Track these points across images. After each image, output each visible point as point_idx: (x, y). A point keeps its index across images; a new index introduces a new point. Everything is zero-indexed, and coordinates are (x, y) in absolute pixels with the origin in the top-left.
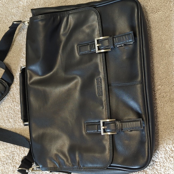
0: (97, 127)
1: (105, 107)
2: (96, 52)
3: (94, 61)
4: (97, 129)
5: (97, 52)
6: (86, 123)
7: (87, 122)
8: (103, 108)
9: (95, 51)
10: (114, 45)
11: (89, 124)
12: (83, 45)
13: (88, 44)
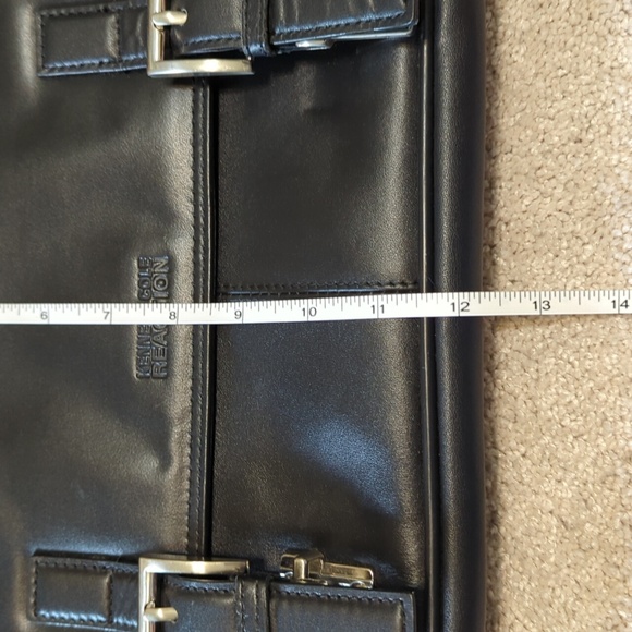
0: (110, 591)
1: (176, 459)
2: (145, 70)
3: (128, 143)
4: (105, 603)
5: (153, 72)
6: (39, 553)
7: (44, 547)
8: (165, 462)
9: (145, 61)
10: (270, 33)
11: (60, 561)
12: (72, 11)
13: (106, 11)
